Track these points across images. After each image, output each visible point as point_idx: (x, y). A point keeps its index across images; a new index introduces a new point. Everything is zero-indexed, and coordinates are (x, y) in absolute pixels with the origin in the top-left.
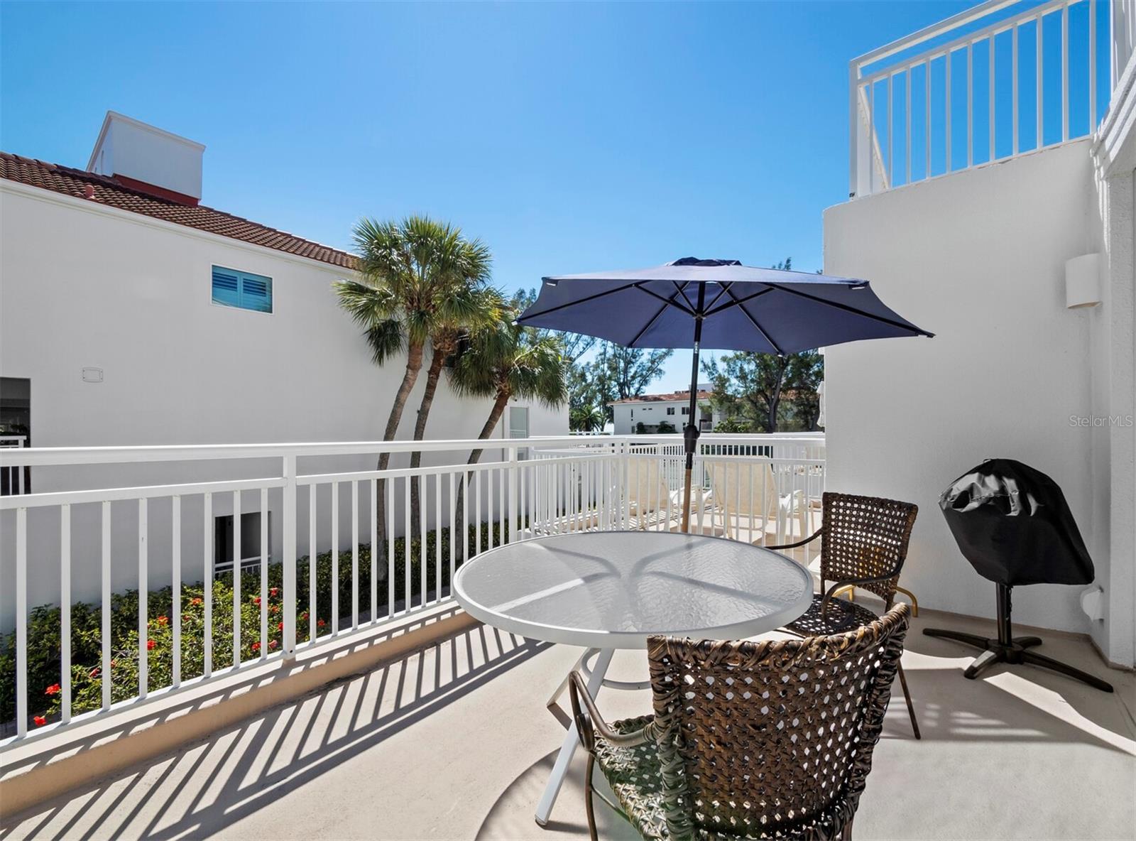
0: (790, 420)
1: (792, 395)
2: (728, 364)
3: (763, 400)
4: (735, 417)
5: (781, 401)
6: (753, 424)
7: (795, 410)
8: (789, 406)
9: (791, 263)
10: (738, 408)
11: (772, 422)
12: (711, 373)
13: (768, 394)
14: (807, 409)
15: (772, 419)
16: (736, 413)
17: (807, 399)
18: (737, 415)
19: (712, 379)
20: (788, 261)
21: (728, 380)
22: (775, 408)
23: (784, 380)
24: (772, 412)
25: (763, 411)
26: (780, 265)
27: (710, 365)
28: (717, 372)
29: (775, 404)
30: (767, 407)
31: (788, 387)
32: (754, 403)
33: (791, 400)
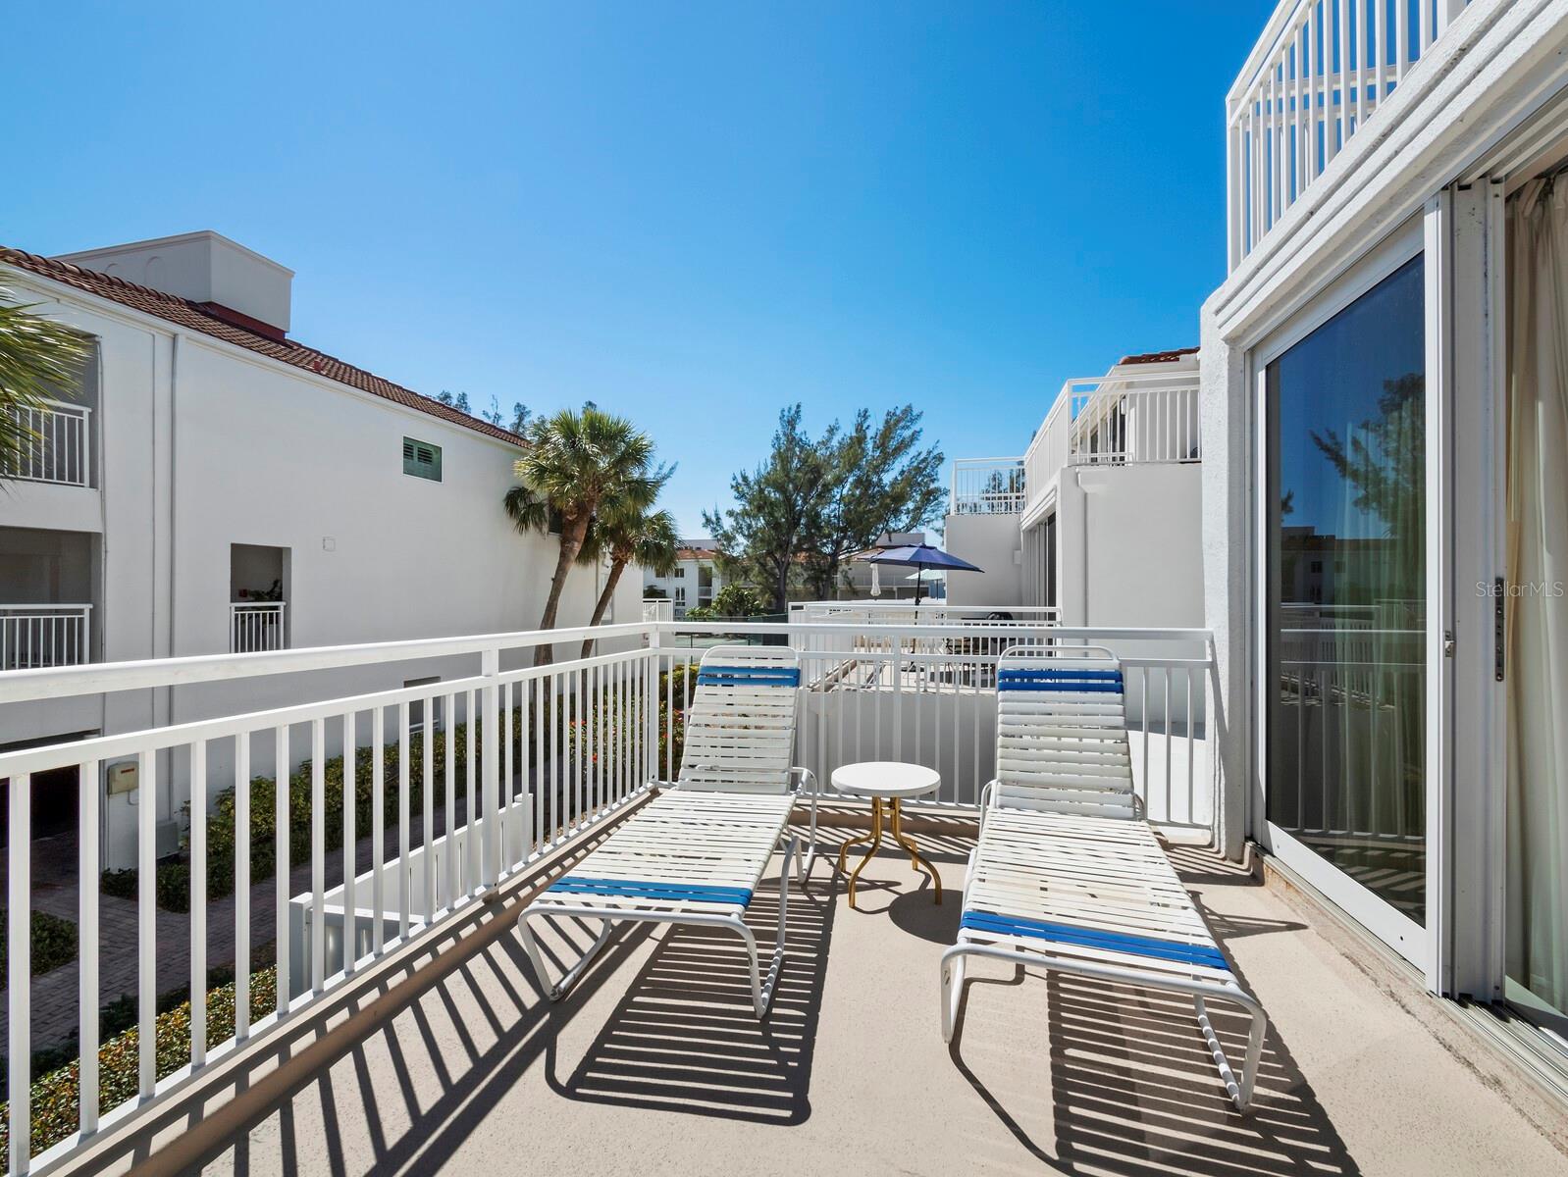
0: (800, 586)
1: (802, 557)
2: (736, 520)
3: (771, 563)
4: (741, 582)
5: (791, 566)
6: (761, 591)
7: (806, 576)
8: (799, 570)
9: (801, 409)
10: (746, 572)
11: (782, 588)
12: (714, 529)
13: (778, 556)
14: (818, 574)
15: (782, 583)
16: (743, 577)
17: (819, 564)
18: (745, 579)
19: (716, 536)
20: (798, 406)
21: (734, 538)
22: (785, 572)
23: (795, 540)
24: (782, 577)
25: (773, 575)
26: (790, 408)
27: (714, 519)
28: (722, 527)
29: (784, 567)
30: (777, 570)
31: (798, 548)
32: (763, 565)
33: (802, 564)
